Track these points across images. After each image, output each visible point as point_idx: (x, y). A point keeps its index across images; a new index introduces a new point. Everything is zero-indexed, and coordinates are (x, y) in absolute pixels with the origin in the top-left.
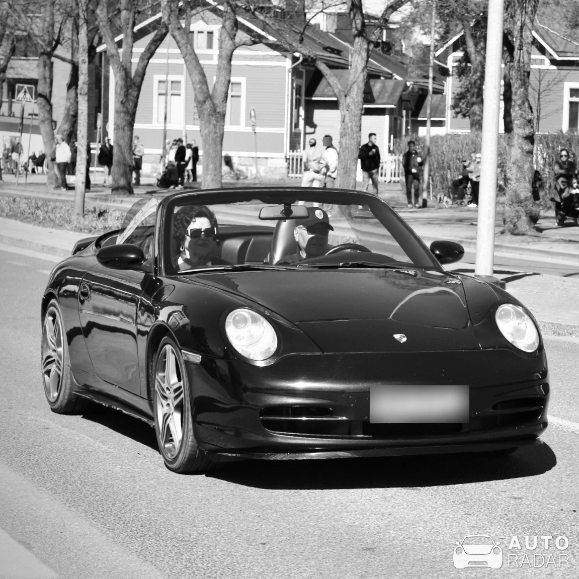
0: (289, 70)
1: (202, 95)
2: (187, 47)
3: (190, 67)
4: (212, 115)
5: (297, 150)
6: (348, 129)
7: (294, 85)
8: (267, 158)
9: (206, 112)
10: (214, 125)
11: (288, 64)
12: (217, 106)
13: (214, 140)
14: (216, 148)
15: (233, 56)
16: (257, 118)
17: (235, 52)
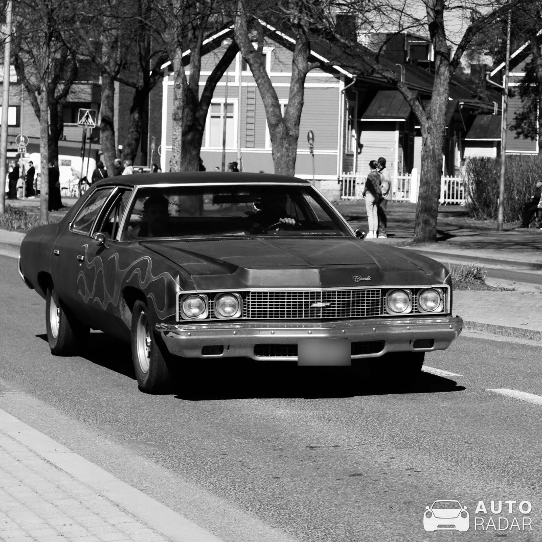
0: (342, 92)
1: (275, 118)
2: (260, 71)
3: (262, 90)
4: (285, 139)
5: (350, 172)
6: (430, 152)
7: (347, 107)
8: (320, 180)
9: (279, 136)
10: (286, 148)
11: (341, 85)
12: (290, 129)
13: (287, 163)
14: (289, 171)
15: (306, 78)
16: (315, 140)
17: (309, 75)
